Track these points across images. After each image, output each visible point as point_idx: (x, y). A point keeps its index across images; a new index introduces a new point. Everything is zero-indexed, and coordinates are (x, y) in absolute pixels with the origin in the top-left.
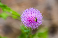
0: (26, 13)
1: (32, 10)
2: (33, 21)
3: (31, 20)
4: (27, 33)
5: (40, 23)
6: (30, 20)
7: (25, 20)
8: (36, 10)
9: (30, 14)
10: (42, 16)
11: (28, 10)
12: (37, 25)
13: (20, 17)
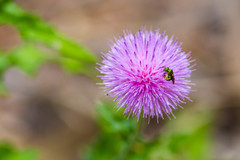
0: (124, 53)
1: (148, 39)
2: (152, 85)
3: (143, 83)
4: (124, 136)
5: (179, 97)
6: (140, 81)
7: (117, 79)
8: (166, 38)
9: (141, 57)
10: (191, 64)
11: (132, 37)
12: (168, 103)
13: (99, 67)
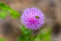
0: (27, 13)
1: (33, 10)
2: (34, 22)
3: (32, 21)
6: (31, 20)
7: (25, 20)
9: (31, 14)
10: (44, 16)
11: (29, 9)
12: (38, 26)
13: (20, 17)
